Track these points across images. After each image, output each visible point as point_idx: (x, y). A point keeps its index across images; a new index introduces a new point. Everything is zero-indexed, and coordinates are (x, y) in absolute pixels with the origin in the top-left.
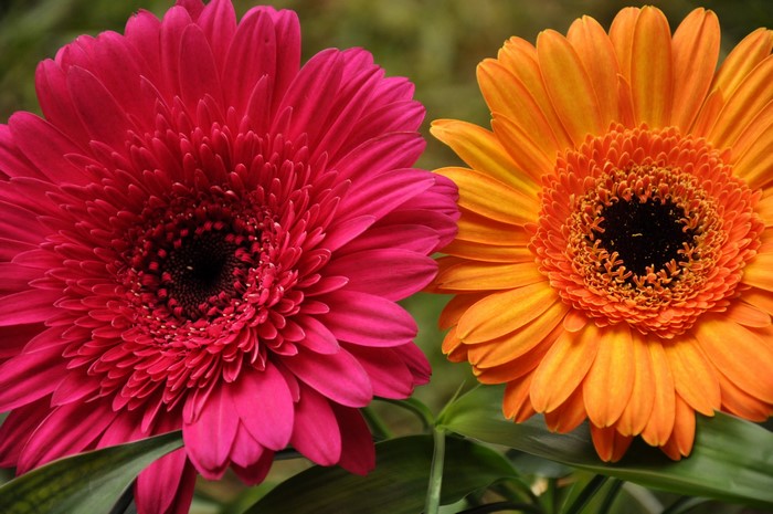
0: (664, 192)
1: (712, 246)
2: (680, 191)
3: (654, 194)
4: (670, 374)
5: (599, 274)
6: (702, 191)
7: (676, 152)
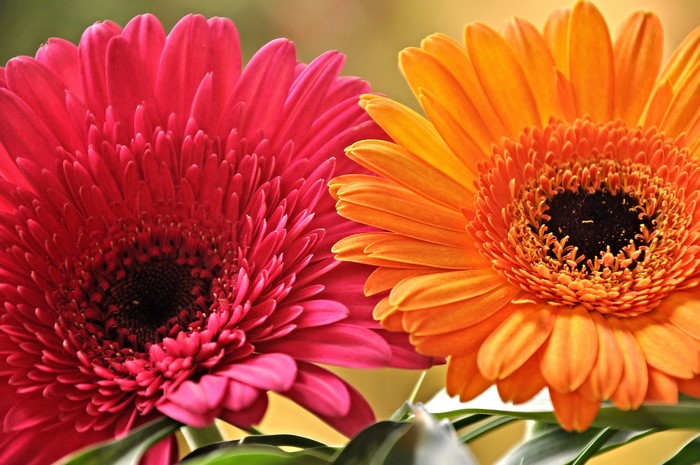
0: (614, 182)
1: (675, 229)
2: (633, 181)
3: (603, 185)
4: (638, 348)
5: (547, 258)
6: (657, 179)
7: (625, 144)
